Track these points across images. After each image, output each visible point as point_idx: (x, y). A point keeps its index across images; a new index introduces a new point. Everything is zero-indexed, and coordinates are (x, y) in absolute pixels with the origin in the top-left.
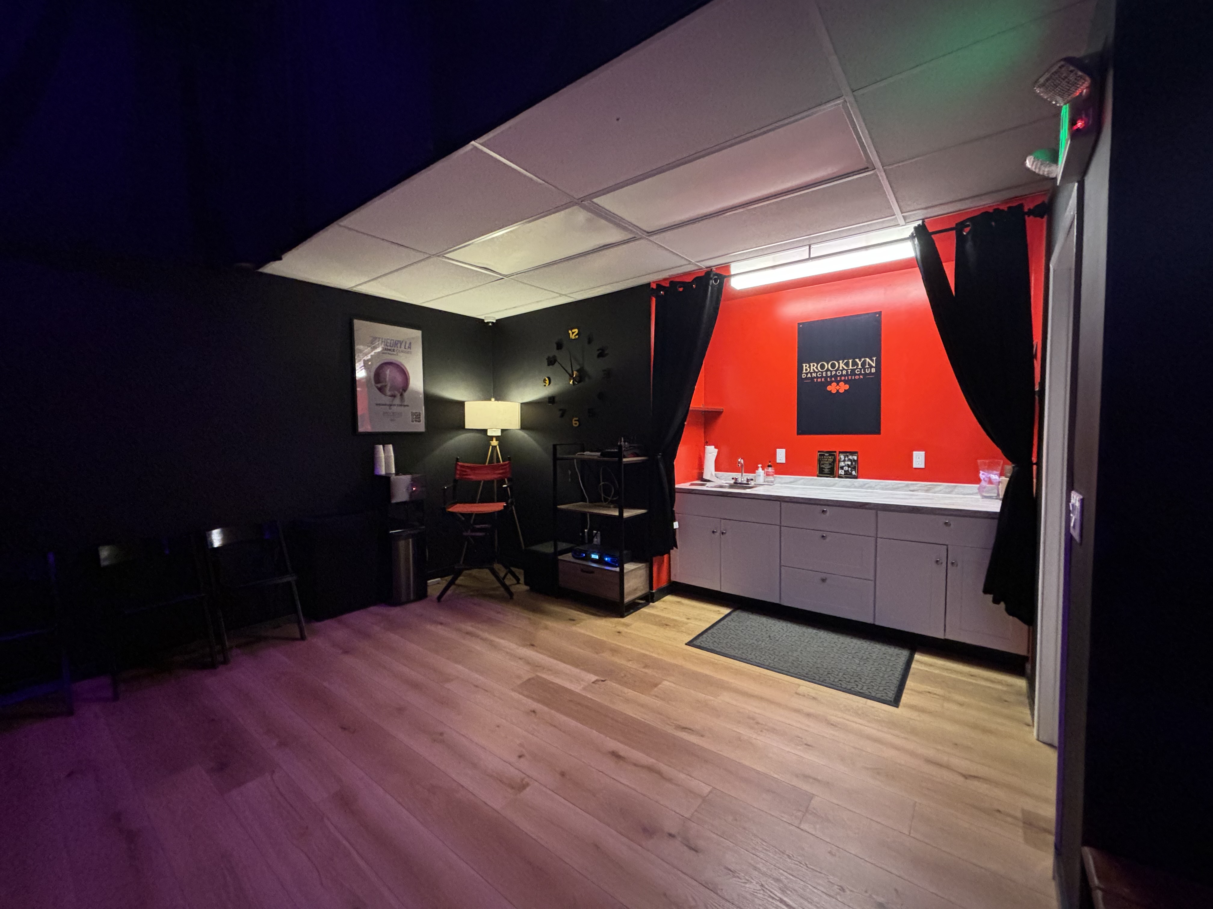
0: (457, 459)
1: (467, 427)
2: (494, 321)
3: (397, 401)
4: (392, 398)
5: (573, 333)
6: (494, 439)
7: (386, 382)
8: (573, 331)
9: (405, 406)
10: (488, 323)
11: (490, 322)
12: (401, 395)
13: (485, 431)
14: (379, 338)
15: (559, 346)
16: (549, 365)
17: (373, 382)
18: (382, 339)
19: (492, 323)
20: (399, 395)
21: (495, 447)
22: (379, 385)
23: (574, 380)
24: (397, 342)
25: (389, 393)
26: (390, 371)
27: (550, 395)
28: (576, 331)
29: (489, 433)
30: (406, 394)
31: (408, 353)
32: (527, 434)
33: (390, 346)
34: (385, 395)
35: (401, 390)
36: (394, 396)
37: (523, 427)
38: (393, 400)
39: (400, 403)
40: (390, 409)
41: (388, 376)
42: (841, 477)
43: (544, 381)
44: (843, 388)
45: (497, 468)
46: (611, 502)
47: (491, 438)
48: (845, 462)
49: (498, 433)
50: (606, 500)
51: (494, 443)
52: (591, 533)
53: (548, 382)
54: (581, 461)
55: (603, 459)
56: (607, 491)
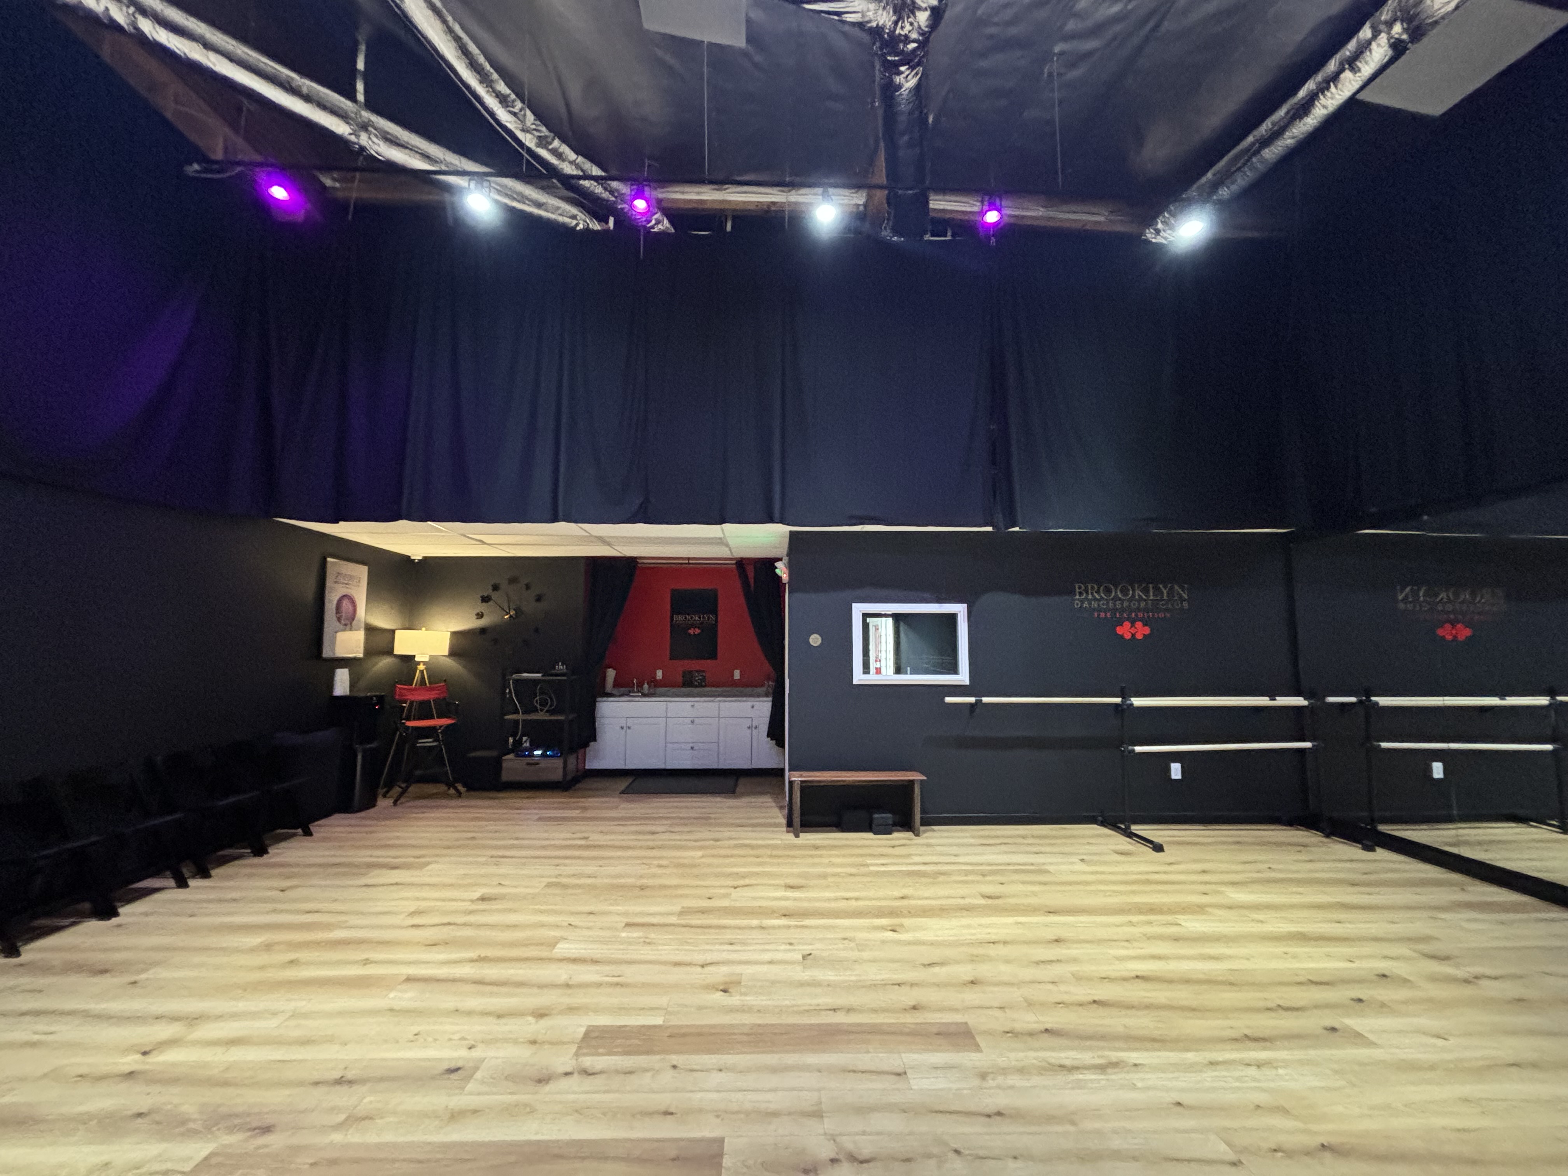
1: (395, 653)
3: (348, 625)
4: (345, 627)
6: (421, 664)
7: (342, 612)
9: (353, 630)
10: (414, 559)
11: (417, 558)
12: (351, 624)
13: (413, 657)
15: (495, 588)
16: (482, 602)
17: (334, 613)
19: (419, 559)
20: (349, 621)
21: (423, 671)
22: (338, 616)
23: (510, 616)
24: (352, 577)
25: (343, 622)
26: (346, 603)
27: (482, 627)
29: (417, 659)
30: (354, 621)
31: (356, 587)
32: (455, 661)
33: (348, 581)
34: (341, 624)
36: (346, 625)
37: (451, 654)
41: (344, 607)
42: (696, 687)
43: (477, 614)
44: (697, 631)
45: (431, 689)
46: (547, 711)
47: (419, 663)
48: (698, 677)
49: (426, 659)
50: (542, 710)
51: (421, 667)
52: (521, 739)
53: (480, 616)
54: (516, 681)
55: (543, 678)
56: (543, 703)
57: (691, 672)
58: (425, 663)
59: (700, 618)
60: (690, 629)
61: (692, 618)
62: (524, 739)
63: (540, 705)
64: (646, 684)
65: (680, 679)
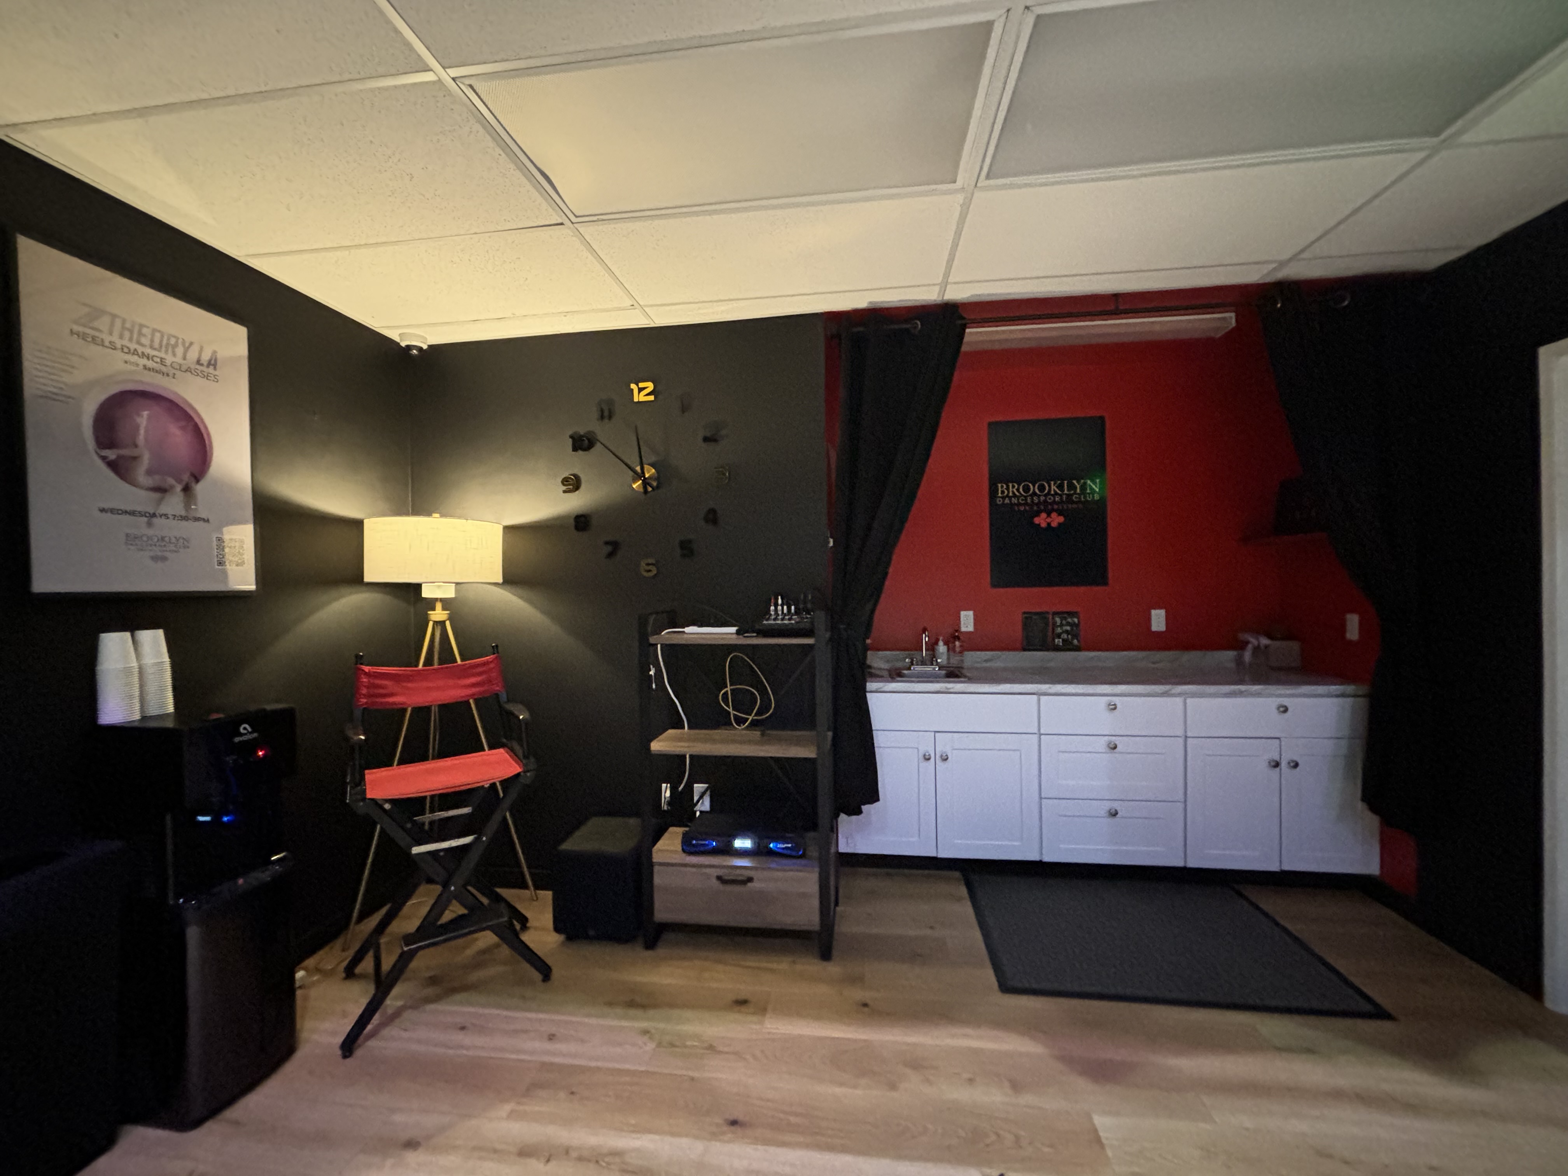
0: (357, 657)
1: (367, 579)
2: (425, 347)
3: (174, 504)
4: (157, 495)
5: (640, 390)
6: (439, 606)
7: (136, 446)
8: (641, 385)
9: (197, 519)
10: (409, 347)
11: (415, 347)
12: (187, 489)
13: (417, 587)
14: (114, 316)
15: (606, 414)
16: (575, 449)
17: (91, 444)
18: (124, 321)
19: (420, 349)
20: (179, 488)
21: (442, 623)
22: (112, 454)
23: (646, 483)
24: (173, 341)
25: (142, 478)
26: (149, 418)
27: (580, 513)
28: (650, 386)
29: (426, 593)
30: (199, 488)
31: (207, 377)
32: (521, 597)
33: (152, 347)
34: (133, 483)
35: (186, 477)
36: (162, 490)
37: (510, 579)
38: (159, 502)
39: (183, 513)
40: (150, 524)
41: (142, 432)
42: (1057, 649)
43: (565, 481)
44: (1056, 520)
45: (464, 672)
46: (754, 724)
47: (431, 604)
48: (1062, 627)
49: (449, 593)
50: (740, 721)
51: (438, 614)
52: (689, 789)
53: (573, 484)
54: (671, 650)
55: (742, 641)
56: (743, 703)
57: (1042, 615)
58: (446, 603)
59: (1060, 487)
60: (1038, 514)
61: (1041, 488)
62: (699, 788)
63: (733, 709)
64: (941, 643)
65: (1017, 632)
